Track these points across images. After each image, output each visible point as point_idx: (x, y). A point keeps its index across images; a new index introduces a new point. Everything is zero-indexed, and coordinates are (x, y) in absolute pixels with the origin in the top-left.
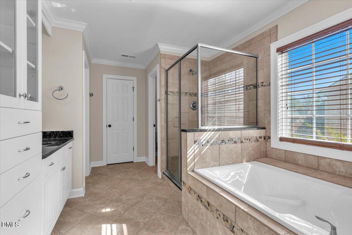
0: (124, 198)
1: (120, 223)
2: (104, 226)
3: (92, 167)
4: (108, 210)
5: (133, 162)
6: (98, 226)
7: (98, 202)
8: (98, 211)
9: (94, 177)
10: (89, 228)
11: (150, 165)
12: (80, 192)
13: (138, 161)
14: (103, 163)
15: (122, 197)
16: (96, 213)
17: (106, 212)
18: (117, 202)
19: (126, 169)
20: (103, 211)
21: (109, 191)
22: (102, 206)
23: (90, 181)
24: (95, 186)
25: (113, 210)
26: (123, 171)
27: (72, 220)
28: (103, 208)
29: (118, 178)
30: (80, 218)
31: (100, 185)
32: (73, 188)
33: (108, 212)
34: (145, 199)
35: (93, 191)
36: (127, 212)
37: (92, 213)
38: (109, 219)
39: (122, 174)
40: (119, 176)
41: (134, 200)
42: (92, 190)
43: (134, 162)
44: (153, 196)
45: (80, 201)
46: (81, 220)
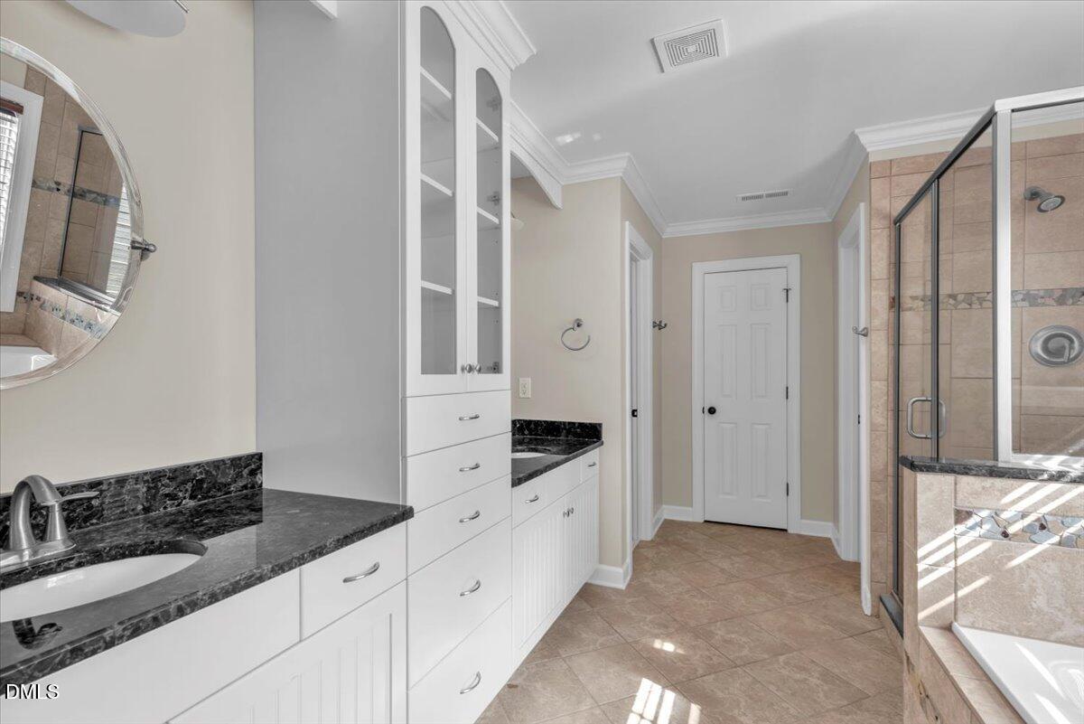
0: (719, 632)
1: (685, 697)
2: (646, 684)
3: (665, 520)
4: (669, 647)
5: (786, 530)
6: (633, 677)
7: (649, 617)
8: (644, 641)
9: (661, 547)
10: (611, 671)
11: (844, 557)
12: (617, 577)
13: (803, 533)
14: (694, 515)
15: (713, 628)
16: (637, 642)
17: (659, 651)
18: (697, 637)
19: (754, 549)
20: (657, 644)
21: (686, 596)
22: (656, 631)
23: (650, 556)
24: (657, 572)
25: (680, 651)
26: (745, 551)
27: (584, 635)
28: (657, 636)
29: (723, 570)
30: (601, 640)
31: (668, 574)
32: (601, 561)
33: (666, 652)
34: (781, 660)
35: (648, 584)
36: (713, 676)
37: (630, 640)
38: (665, 672)
39: (737, 559)
40: (726, 565)
41: (745, 652)
42: (646, 580)
43: (789, 531)
44: (813, 662)
45: (614, 598)
46: (601, 645)
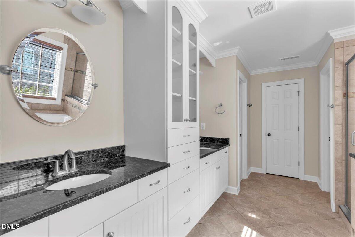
0: (273, 213)
1: (260, 234)
2: (246, 228)
3: (252, 172)
4: (254, 216)
5: (298, 178)
6: (241, 225)
7: (247, 205)
8: (245, 213)
9: (250, 181)
10: (234, 222)
11: (323, 190)
12: (235, 190)
13: (305, 180)
14: (262, 171)
15: (270, 211)
16: (242, 213)
17: (251, 217)
18: (264, 213)
19: (285, 184)
20: (250, 215)
21: (260, 199)
22: (249, 210)
23: (246, 184)
24: (249, 190)
25: (258, 218)
26: (282, 185)
27: (224, 209)
28: (249, 212)
29: (274, 191)
30: (230, 211)
31: (253, 191)
32: (229, 184)
33: (253, 218)
34: (297, 225)
35: (246, 194)
36: (271, 228)
37: (240, 212)
38: (252, 224)
39: (279, 188)
40: (275, 189)
41: (283, 221)
42: (245, 192)
43: (300, 179)
44: (311, 227)
45: (234, 198)
46: (230, 213)
